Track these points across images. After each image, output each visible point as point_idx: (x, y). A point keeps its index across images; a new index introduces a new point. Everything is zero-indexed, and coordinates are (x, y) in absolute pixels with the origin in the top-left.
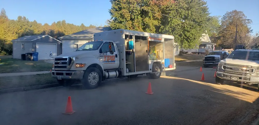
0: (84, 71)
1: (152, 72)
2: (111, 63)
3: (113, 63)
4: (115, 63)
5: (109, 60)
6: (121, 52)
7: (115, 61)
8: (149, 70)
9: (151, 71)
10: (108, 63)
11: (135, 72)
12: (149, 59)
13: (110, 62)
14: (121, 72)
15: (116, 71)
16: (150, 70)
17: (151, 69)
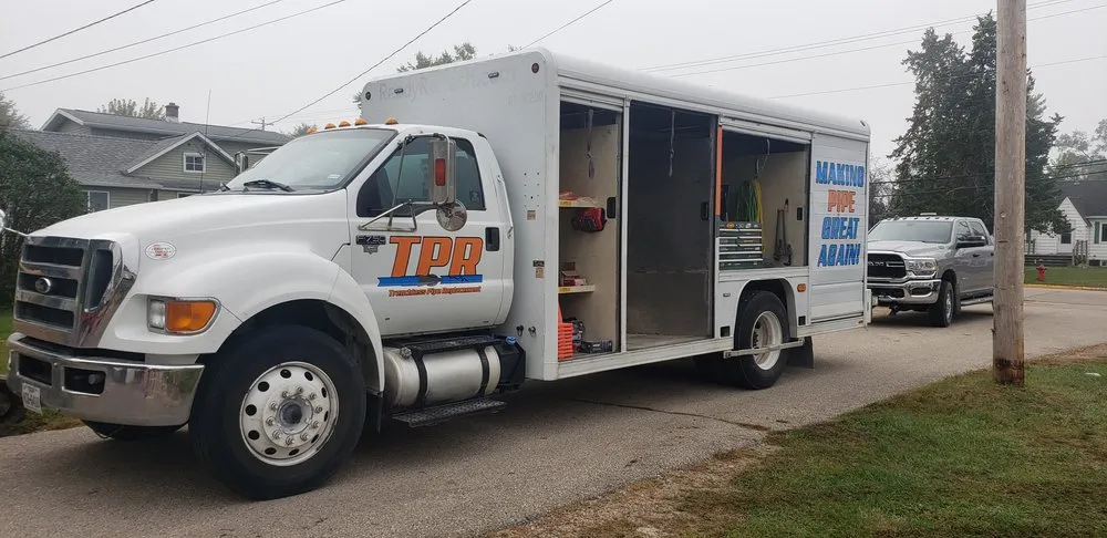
0: (202, 358)
1: (736, 349)
2: (450, 291)
3: (466, 290)
4: (478, 290)
5: (433, 271)
6: (531, 215)
7: (479, 278)
8: (713, 336)
9: (725, 345)
10: (423, 292)
11: (619, 350)
12: (717, 261)
13: (439, 286)
14: (522, 353)
15: (480, 350)
16: (722, 335)
17: (725, 331)
